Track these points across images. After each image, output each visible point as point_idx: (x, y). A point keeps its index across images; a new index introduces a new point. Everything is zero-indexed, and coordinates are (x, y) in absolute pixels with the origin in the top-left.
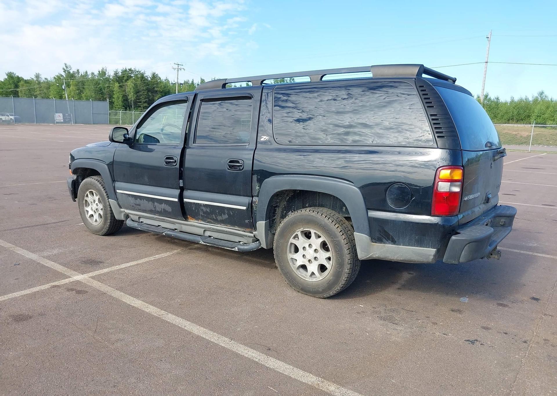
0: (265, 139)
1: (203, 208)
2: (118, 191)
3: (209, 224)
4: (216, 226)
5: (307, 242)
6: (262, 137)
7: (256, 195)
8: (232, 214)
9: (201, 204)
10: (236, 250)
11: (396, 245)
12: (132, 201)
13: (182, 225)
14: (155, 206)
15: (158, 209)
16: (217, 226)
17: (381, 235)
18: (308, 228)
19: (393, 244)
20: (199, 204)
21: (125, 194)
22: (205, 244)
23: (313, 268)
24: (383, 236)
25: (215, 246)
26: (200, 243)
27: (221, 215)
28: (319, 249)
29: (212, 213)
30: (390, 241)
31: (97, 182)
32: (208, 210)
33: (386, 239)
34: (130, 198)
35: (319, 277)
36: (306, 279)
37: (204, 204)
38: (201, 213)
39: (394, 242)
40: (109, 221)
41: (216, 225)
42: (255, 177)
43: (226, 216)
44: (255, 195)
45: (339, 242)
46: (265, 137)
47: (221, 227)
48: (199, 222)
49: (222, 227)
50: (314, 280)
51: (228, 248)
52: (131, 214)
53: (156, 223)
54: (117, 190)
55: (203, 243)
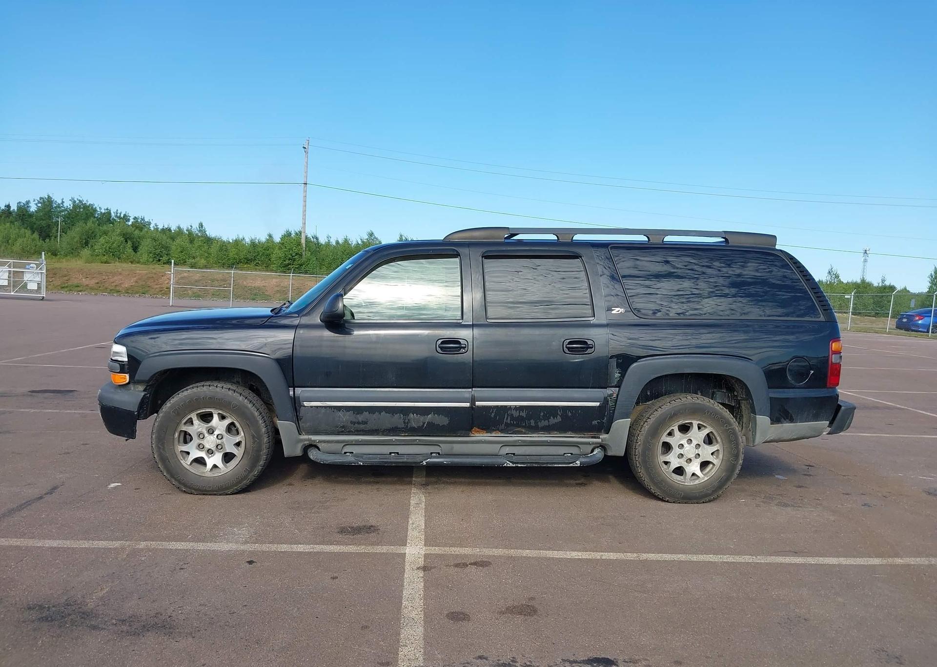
0: (619, 312)
1: (514, 412)
2: (306, 404)
3: (516, 435)
4: (528, 437)
5: (686, 438)
6: (613, 309)
7: (614, 385)
8: (570, 414)
9: (510, 406)
10: (577, 465)
11: (794, 423)
12: (345, 417)
13: (454, 445)
14: (409, 420)
15: (414, 425)
16: (530, 437)
17: (780, 415)
18: (689, 419)
19: (791, 423)
20: (506, 406)
21: (325, 407)
22: (515, 465)
23: (694, 468)
24: (782, 416)
25: (534, 465)
26: (505, 465)
27: (548, 419)
28: (702, 443)
29: (529, 417)
30: (788, 420)
31: (230, 393)
32: (524, 414)
33: (784, 419)
34: (340, 414)
35: (703, 477)
36: (686, 484)
37: (516, 406)
38: (507, 419)
39: (792, 420)
40: (262, 463)
41: (528, 435)
42: (614, 362)
43: (559, 419)
44: (612, 385)
45: (733, 429)
46: (618, 309)
47: (539, 437)
48: (493, 435)
49: (541, 437)
50: (697, 482)
51: (560, 465)
52: (324, 442)
53: (386, 450)
54: (304, 403)
55: (511, 465)
